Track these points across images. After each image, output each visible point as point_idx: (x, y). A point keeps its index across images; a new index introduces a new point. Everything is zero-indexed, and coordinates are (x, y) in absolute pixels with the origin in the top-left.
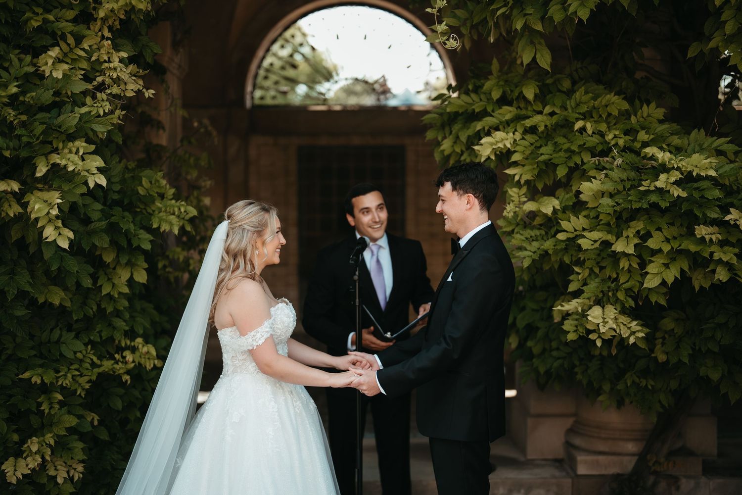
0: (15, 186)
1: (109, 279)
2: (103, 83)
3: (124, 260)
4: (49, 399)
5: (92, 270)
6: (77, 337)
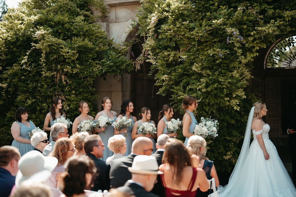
0: (228, 99)
1: (243, 118)
2: (244, 76)
3: (246, 114)
4: (231, 144)
5: (240, 116)
6: (235, 131)
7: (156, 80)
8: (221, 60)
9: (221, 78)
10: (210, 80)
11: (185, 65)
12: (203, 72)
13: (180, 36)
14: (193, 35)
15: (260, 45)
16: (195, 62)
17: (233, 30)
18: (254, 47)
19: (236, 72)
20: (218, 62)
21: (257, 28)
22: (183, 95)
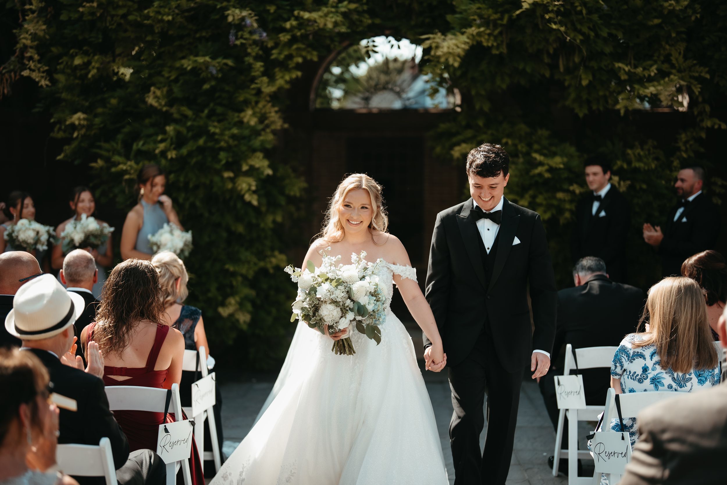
1: (263, 220)
2: (267, 124)
4: (236, 280)
5: (256, 215)
6: (247, 250)
7: (55, 124)
8: (213, 83)
9: (215, 127)
10: (189, 129)
11: (129, 90)
12: (174, 110)
13: (115, 19)
14: (148, 17)
15: (304, 53)
16: (154, 84)
17: (245, 13)
18: (290, 57)
19: (249, 112)
20: (206, 86)
21: (299, 13)
22: (125, 164)
